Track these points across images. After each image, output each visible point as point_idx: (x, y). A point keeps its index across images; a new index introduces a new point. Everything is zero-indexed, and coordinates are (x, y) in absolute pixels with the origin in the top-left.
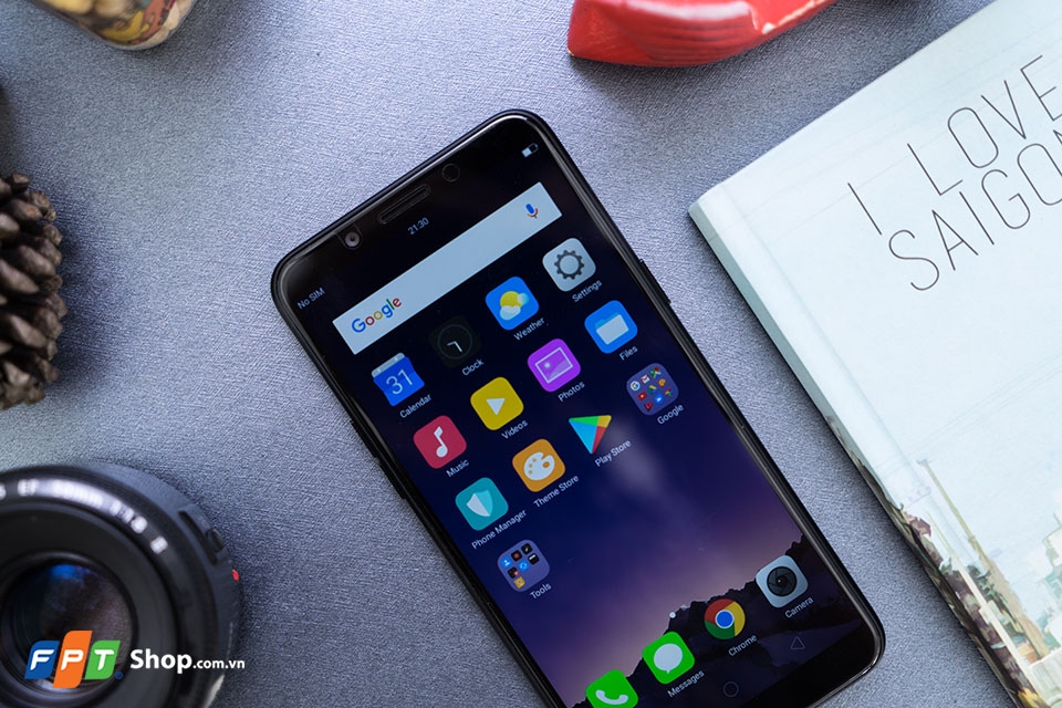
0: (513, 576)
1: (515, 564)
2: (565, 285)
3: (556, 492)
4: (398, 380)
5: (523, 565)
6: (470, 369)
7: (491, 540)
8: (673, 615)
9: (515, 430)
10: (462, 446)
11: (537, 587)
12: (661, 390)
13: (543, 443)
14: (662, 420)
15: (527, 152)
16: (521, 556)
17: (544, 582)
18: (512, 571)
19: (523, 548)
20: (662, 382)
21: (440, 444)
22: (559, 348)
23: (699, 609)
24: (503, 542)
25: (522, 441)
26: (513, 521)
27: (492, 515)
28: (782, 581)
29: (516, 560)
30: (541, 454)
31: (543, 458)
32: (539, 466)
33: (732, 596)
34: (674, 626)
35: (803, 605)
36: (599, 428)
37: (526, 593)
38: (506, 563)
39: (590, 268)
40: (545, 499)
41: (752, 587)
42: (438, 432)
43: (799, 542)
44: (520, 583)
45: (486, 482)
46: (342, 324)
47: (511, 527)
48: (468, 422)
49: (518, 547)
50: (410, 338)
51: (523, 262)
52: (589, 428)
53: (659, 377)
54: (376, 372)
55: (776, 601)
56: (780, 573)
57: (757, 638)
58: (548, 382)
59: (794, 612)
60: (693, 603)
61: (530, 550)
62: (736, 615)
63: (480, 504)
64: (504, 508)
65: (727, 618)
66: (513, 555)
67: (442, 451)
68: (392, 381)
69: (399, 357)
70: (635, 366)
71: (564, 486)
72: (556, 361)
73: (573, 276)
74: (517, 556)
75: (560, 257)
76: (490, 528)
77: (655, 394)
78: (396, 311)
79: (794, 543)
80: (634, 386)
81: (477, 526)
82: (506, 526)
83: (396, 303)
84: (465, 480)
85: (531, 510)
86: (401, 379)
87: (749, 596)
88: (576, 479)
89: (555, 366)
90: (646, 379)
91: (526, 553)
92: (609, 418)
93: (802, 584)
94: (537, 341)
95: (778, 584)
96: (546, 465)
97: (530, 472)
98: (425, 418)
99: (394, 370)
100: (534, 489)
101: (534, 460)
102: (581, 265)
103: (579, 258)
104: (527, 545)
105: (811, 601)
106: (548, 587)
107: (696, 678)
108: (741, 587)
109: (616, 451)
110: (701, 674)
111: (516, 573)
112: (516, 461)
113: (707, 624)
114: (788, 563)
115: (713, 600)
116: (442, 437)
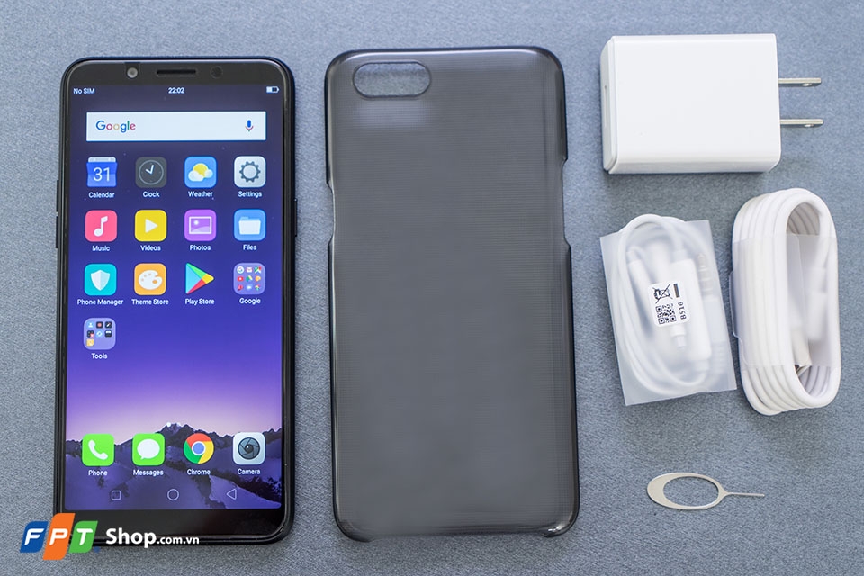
0: (89, 336)
1: (95, 330)
2: (239, 182)
3: (150, 302)
4: (102, 174)
5: (100, 333)
6: (149, 195)
7: (91, 305)
9: (151, 248)
10: (112, 237)
11: (99, 352)
12: (254, 283)
13: (162, 268)
14: (242, 301)
15: (269, 90)
16: (102, 327)
17: (105, 352)
18: (90, 332)
19: (107, 323)
20: (258, 278)
21: (101, 227)
22: (210, 217)
23: (187, 431)
24: (97, 311)
25: (151, 258)
26: (112, 302)
27: (103, 290)
28: (250, 449)
29: (97, 327)
30: (156, 274)
31: (156, 276)
32: (150, 280)
33: (213, 436)
34: (165, 432)
35: (252, 472)
36: (202, 281)
37: (89, 352)
38: (90, 324)
39: (261, 182)
40: (140, 302)
41: (229, 440)
42: (104, 219)
43: (276, 430)
44: (90, 343)
45: (113, 268)
46: (92, 118)
47: (108, 305)
48: (126, 226)
49: (104, 320)
50: (128, 154)
51: (223, 153)
52: (196, 276)
53: (258, 274)
54: (92, 160)
55: (238, 459)
56: (251, 442)
57: (211, 474)
58: (190, 233)
59: (244, 472)
60: (186, 426)
61: (110, 326)
62: (207, 451)
63: (100, 279)
64: (112, 291)
65: (201, 449)
66: (98, 323)
67: (99, 232)
68: (98, 171)
69: (112, 160)
70: (249, 258)
71: (157, 302)
72: (204, 223)
73: (247, 180)
74: (100, 325)
75: (247, 164)
76: (95, 298)
77: (249, 282)
78: (129, 131)
79: (272, 431)
80: (240, 269)
81: (88, 291)
82: (106, 302)
83: (133, 127)
84: (101, 259)
85: (128, 302)
86: (104, 173)
87: (223, 444)
88: (167, 302)
89: (200, 226)
90: (249, 270)
91: (107, 327)
92: (211, 278)
93: (260, 459)
94: (201, 204)
95: (245, 449)
96: (155, 282)
97: (143, 280)
98: (102, 205)
99: (103, 165)
100: (138, 291)
101: (150, 274)
102: (257, 177)
103: (259, 172)
104: (111, 323)
105: (259, 472)
106: (105, 356)
107: (158, 473)
108: (222, 435)
109: (202, 301)
110: (162, 472)
111: (92, 335)
112: (139, 268)
113: (186, 444)
114: (261, 440)
115: (200, 431)
116: (104, 224)
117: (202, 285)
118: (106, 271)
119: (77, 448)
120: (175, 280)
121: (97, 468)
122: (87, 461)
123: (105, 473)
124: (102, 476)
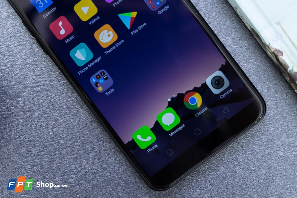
0: (97, 86)
1: (98, 81)
3: (114, 48)
4: (42, 2)
5: (101, 81)
7: (87, 71)
8: (169, 100)
9: (94, 21)
10: (71, 29)
11: (108, 90)
13: (107, 26)
14: (160, 13)
16: (100, 77)
17: (111, 88)
18: (96, 84)
19: (101, 73)
21: (62, 29)
23: (181, 97)
24: (92, 71)
25: (98, 26)
26: (96, 61)
27: (86, 59)
28: (218, 82)
29: (98, 79)
30: (106, 31)
31: (108, 32)
32: (106, 36)
33: (196, 90)
34: (170, 105)
35: (228, 93)
36: (132, 18)
37: (103, 94)
38: (93, 80)
40: (110, 51)
41: (205, 85)
42: (60, 24)
43: (224, 64)
44: (100, 89)
45: (83, 44)
47: (95, 64)
48: (73, 19)
49: (99, 73)
52: (127, 18)
55: (216, 91)
56: (217, 79)
57: (208, 108)
59: (224, 96)
60: (179, 94)
61: (104, 74)
62: (198, 99)
63: (81, 54)
64: (91, 56)
65: (194, 100)
66: (96, 77)
67: (63, 32)
68: (38, 2)
71: (118, 45)
74: (98, 77)
76: (86, 65)
79: (222, 65)
81: (80, 65)
82: (93, 64)
84: (74, 44)
85: (104, 56)
87: (203, 90)
88: (123, 41)
91: (102, 75)
92: (136, 13)
93: (227, 83)
95: (216, 84)
96: (109, 36)
97: (102, 39)
98: (54, 17)
100: (105, 46)
101: (104, 34)
104: (103, 72)
105: (231, 90)
106: (113, 90)
107: (181, 127)
108: (199, 86)
109: (140, 28)
110: (184, 125)
111: (98, 85)
112: (96, 35)
113: (185, 103)
115: (187, 92)
116: (62, 25)
117: (133, 19)
118: (80, 48)
119: (133, 144)
120: (118, 27)
121: (151, 146)
122: (143, 147)
123: (156, 146)
124: (156, 149)
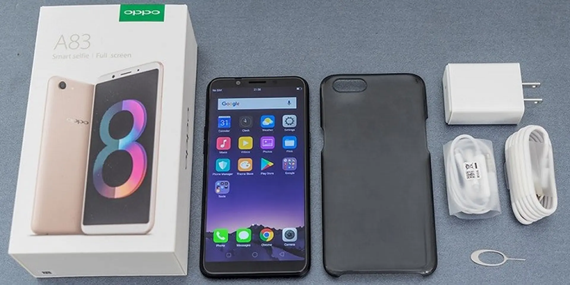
0: (217, 188)
1: (220, 185)
2: (284, 125)
3: (245, 174)
4: (224, 122)
5: (222, 187)
6: (245, 131)
7: (219, 176)
8: (253, 225)
9: (246, 152)
10: (229, 148)
11: (222, 195)
12: (291, 166)
13: (250, 160)
14: (286, 173)
15: (298, 89)
17: (225, 195)
18: (218, 186)
19: (226, 183)
20: (293, 164)
21: (223, 144)
22: (272, 139)
23: (262, 228)
24: (222, 178)
25: (245, 156)
26: (228, 174)
27: (224, 169)
28: (290, 235)
30: (248, 162)
31: (248, 163)
32: (245, 165)
33: (273, 230)
34: (251, 228)
35: (291, 245)
36: (268, 165)
37: (218, 195)
38: (218, 183)
39: (294, 125)
40: (241, 174)
41: (280, 231)
42: (225, 141)
43: (302, 227)
44: (218, 191)
46: (220, 101)
48: (235, 143)
49: (224, 181)
50: (236, 115)
51: (278, 114)
52: (266, 163)
53: (293, 162)
54: (220, 117)
55: (284, 239)
56: (291, 232)
57: (272, 246)
58: (263, 146)
59: (287, 245)
60: (261, 225)
61: (227, 184)
62: (270, 236)
63: (223, 165)
64: (228, 170)
65: (267, 235)
67: (222, 146)
68: (222, 122)
69: (230, 117)
70: (289, 156)
71: (248, 174)
72: (269, 142)
73: (288, 124)
74: (222, 184)
75: (288, 118)
76: (221, 173)
77: (289, 165)
78: (236, 106)
79: (300, 227)
80: (285, 160)
81: (217, 170)
82: (225, 174)
83: (238, 104)
84: (223, 157)
85: (235, 174)
86: (225, 123)
87: (278, 233)
88: (252, 174)
89: (268, 143)
90: (289, 160)
91: (225, 185)
92: (273, 164)
93: (295, 239)
94: (268, 134)
95: (288, 235)
96: (247, 166)
97: (242, 165)
98: (224, 135)
99: (225, 119)
100: (240, 170)
101: (245, 163)
102: (293, 123)
103: (293, 121)
104: (227, 183)
105: (294, 245)
106: (225, 197)
107: (248, 245)
108: (277, 229)
109: (268, 173)
110: (250, 245)
111: (219, 188)
112: (240, 160)
113: (261, 234)
114: (295, 231)
115: (267, 228)
116: (225, 142)
117: (268, 167)
118: (225, 161)
119: (211, 235)
120: (256, 165)
121: (220, 244)
122: (215, 240)
123: (224, 246)
124: (222, 247)
